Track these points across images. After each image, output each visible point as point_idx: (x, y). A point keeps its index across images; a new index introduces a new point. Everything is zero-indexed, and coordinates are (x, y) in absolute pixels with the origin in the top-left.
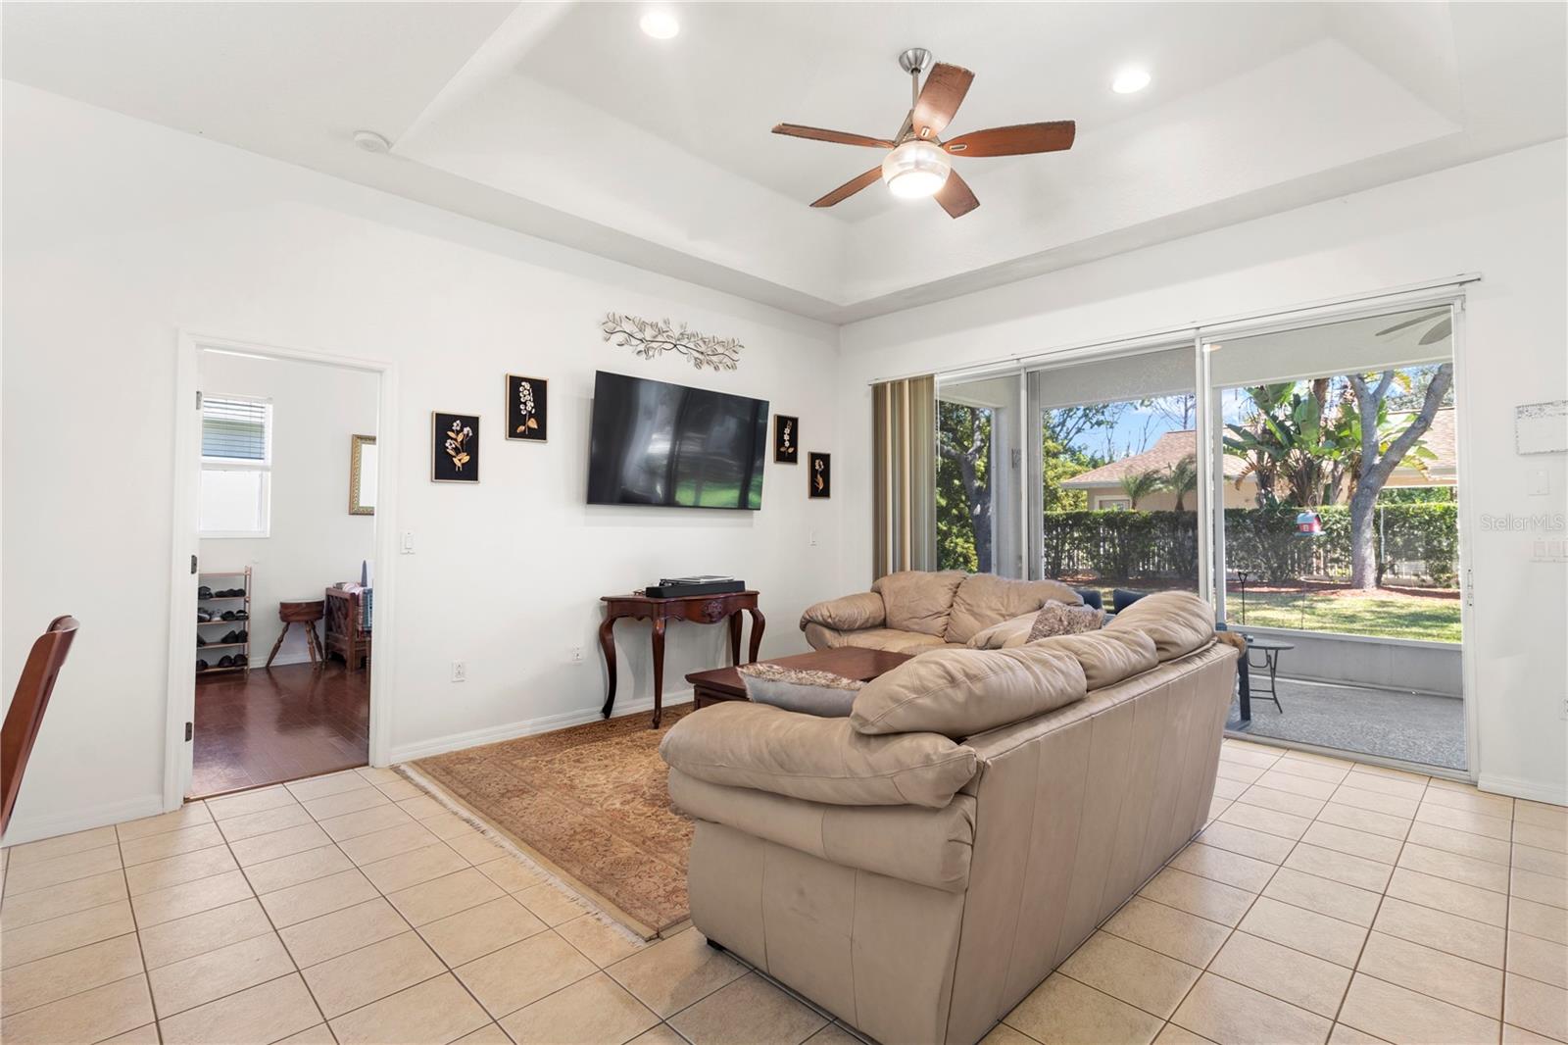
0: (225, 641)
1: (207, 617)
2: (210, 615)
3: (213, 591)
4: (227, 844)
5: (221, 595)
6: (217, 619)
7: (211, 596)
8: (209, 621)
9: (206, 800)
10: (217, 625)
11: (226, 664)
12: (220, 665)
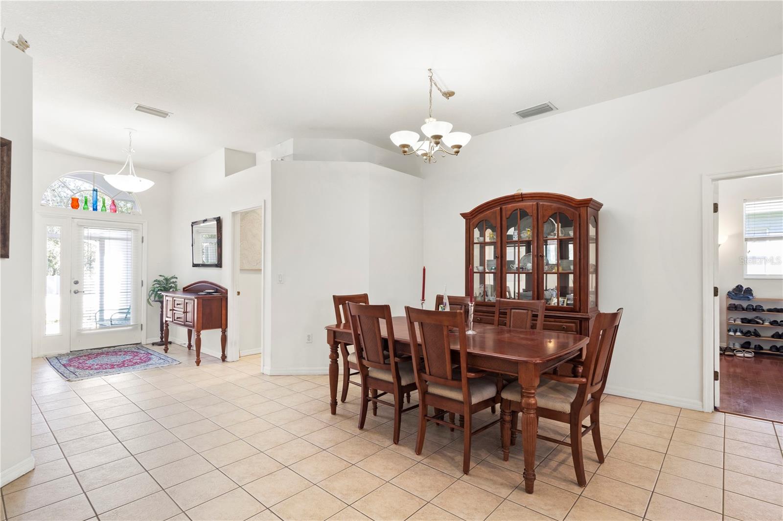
0: (773, 336)
1: (761, 322)
2: (763, 321)
3: (765, 308)
4: (724, 438)
5: (770, 310)
6: (767, 323)
7: (763, 310)
8: (763, 324)
9: (726, 414)
10: (766, 328)
11: (773, 350)
12: (770, 350)
